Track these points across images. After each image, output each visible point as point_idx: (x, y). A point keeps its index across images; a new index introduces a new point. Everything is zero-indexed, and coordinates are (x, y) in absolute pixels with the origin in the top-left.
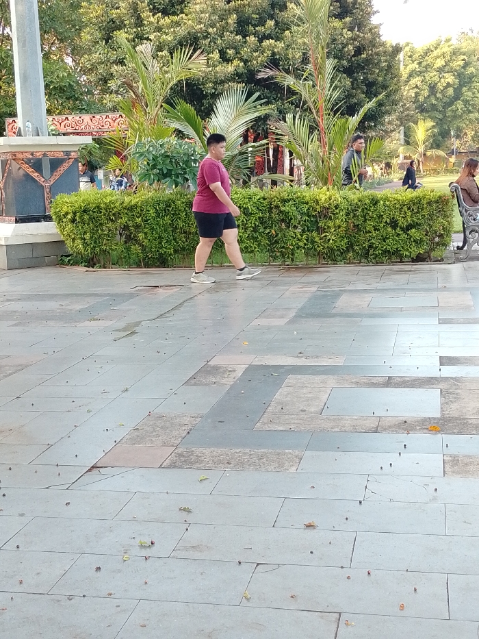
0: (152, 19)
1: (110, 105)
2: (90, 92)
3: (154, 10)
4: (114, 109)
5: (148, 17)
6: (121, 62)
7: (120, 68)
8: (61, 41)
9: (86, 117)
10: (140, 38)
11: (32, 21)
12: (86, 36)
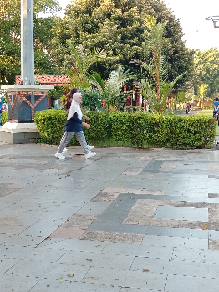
0: (83, 35)
1: (62, 72)
2: (54, 66)
3: (85, 31)
4: (64, 74)
5: (82, 34)
6: (69, 53)
7: (68, 55)
8: (42, 43)
9: (52, 77)
10: (78, 43)
11: (30, 34)
12: (53, 41)
